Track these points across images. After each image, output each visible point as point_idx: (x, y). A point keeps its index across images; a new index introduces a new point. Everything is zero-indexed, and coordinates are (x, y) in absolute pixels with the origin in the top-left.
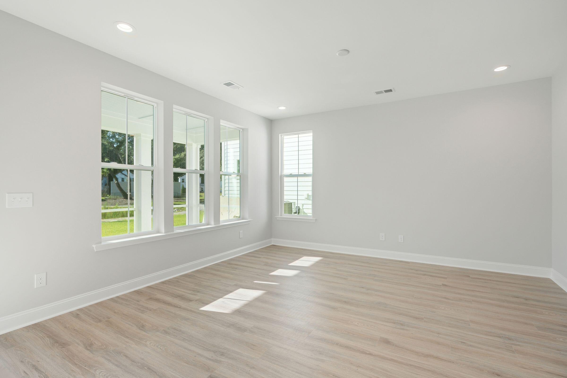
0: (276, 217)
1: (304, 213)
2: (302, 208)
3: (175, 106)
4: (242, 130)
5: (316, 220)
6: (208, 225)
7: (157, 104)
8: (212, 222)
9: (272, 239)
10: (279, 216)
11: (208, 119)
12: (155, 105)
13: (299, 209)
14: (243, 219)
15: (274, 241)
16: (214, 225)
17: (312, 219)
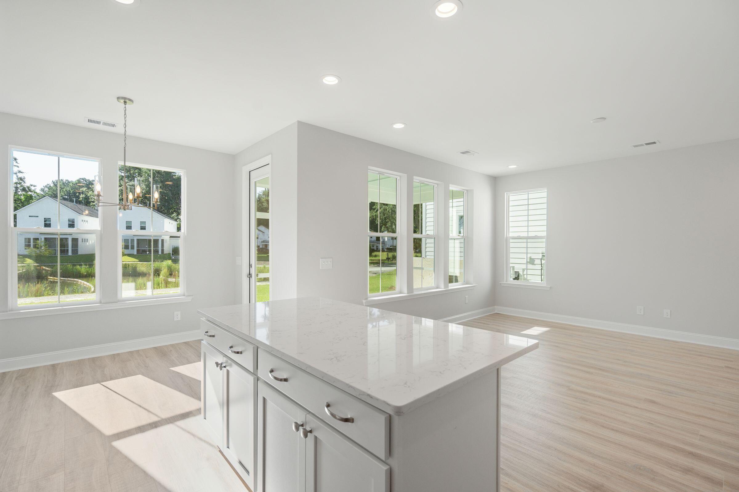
0: (501, 284)
1: (526, 279)
2: (522, 274)
3: (415, 177)
4: (466, 191)
5: (551, 288)
6: (437, 288)
7: (400, 177)
8: (442, 286)
9: (496, 307)
10: (504, 282)
11: (437, 184)
12: (398, 178)
13: (519, 274)
14: (467, 284)
15: (498, 309)
16: (444, 289)
17: (545, 286)
